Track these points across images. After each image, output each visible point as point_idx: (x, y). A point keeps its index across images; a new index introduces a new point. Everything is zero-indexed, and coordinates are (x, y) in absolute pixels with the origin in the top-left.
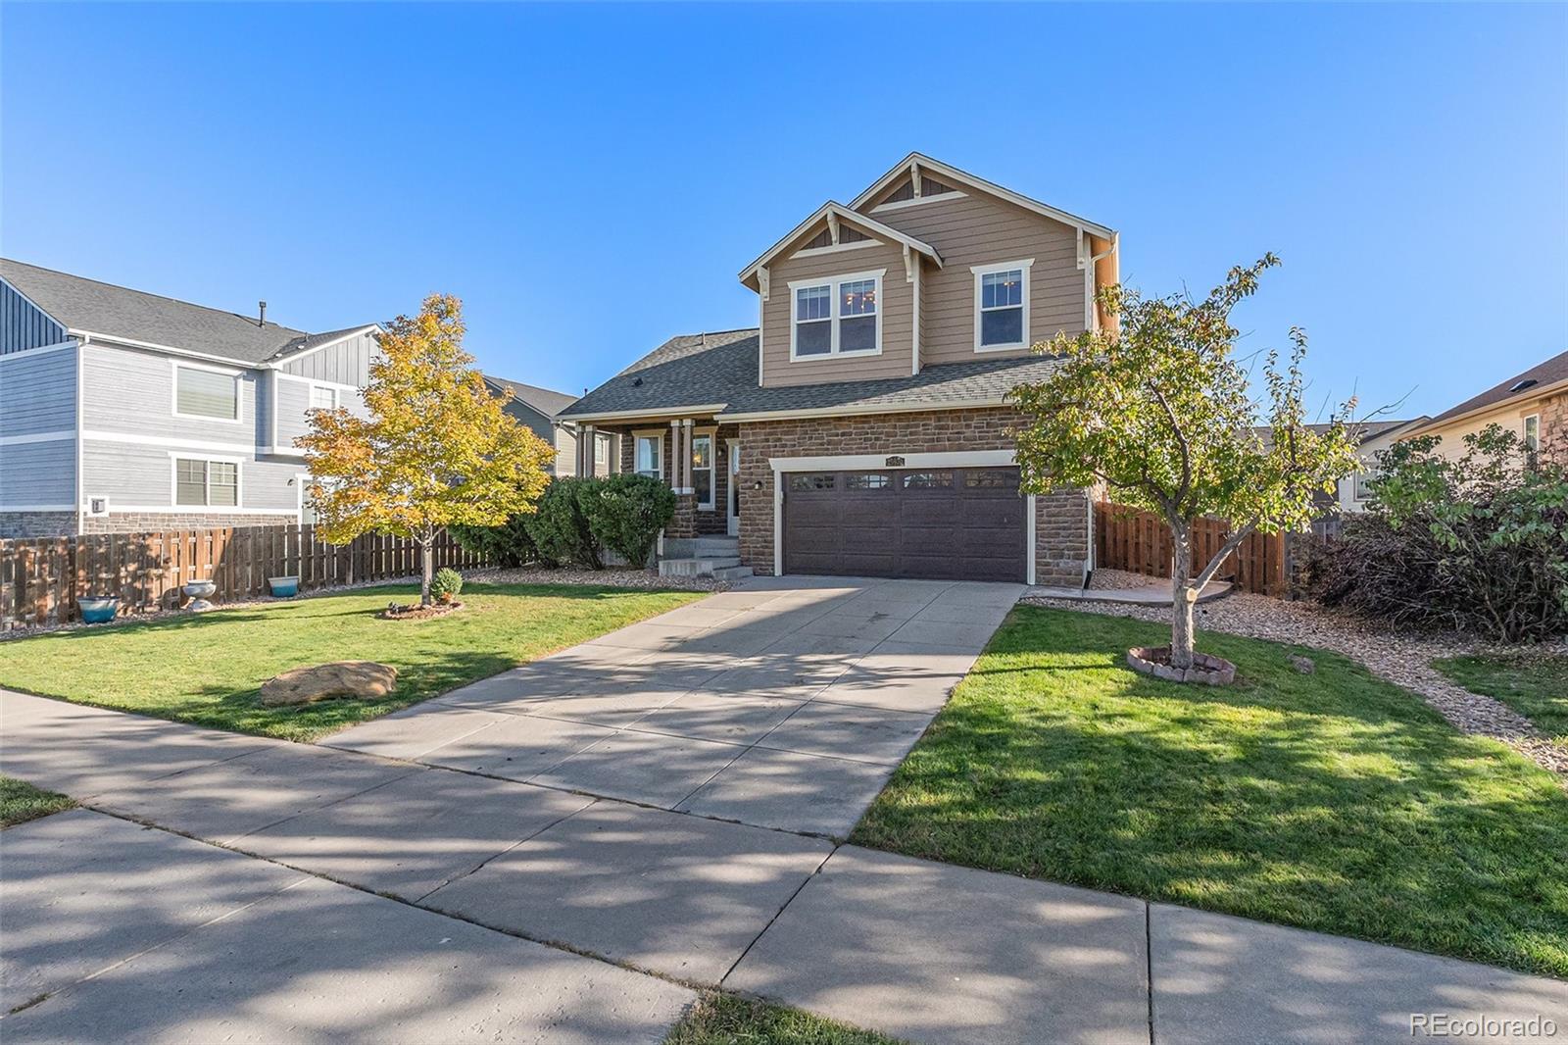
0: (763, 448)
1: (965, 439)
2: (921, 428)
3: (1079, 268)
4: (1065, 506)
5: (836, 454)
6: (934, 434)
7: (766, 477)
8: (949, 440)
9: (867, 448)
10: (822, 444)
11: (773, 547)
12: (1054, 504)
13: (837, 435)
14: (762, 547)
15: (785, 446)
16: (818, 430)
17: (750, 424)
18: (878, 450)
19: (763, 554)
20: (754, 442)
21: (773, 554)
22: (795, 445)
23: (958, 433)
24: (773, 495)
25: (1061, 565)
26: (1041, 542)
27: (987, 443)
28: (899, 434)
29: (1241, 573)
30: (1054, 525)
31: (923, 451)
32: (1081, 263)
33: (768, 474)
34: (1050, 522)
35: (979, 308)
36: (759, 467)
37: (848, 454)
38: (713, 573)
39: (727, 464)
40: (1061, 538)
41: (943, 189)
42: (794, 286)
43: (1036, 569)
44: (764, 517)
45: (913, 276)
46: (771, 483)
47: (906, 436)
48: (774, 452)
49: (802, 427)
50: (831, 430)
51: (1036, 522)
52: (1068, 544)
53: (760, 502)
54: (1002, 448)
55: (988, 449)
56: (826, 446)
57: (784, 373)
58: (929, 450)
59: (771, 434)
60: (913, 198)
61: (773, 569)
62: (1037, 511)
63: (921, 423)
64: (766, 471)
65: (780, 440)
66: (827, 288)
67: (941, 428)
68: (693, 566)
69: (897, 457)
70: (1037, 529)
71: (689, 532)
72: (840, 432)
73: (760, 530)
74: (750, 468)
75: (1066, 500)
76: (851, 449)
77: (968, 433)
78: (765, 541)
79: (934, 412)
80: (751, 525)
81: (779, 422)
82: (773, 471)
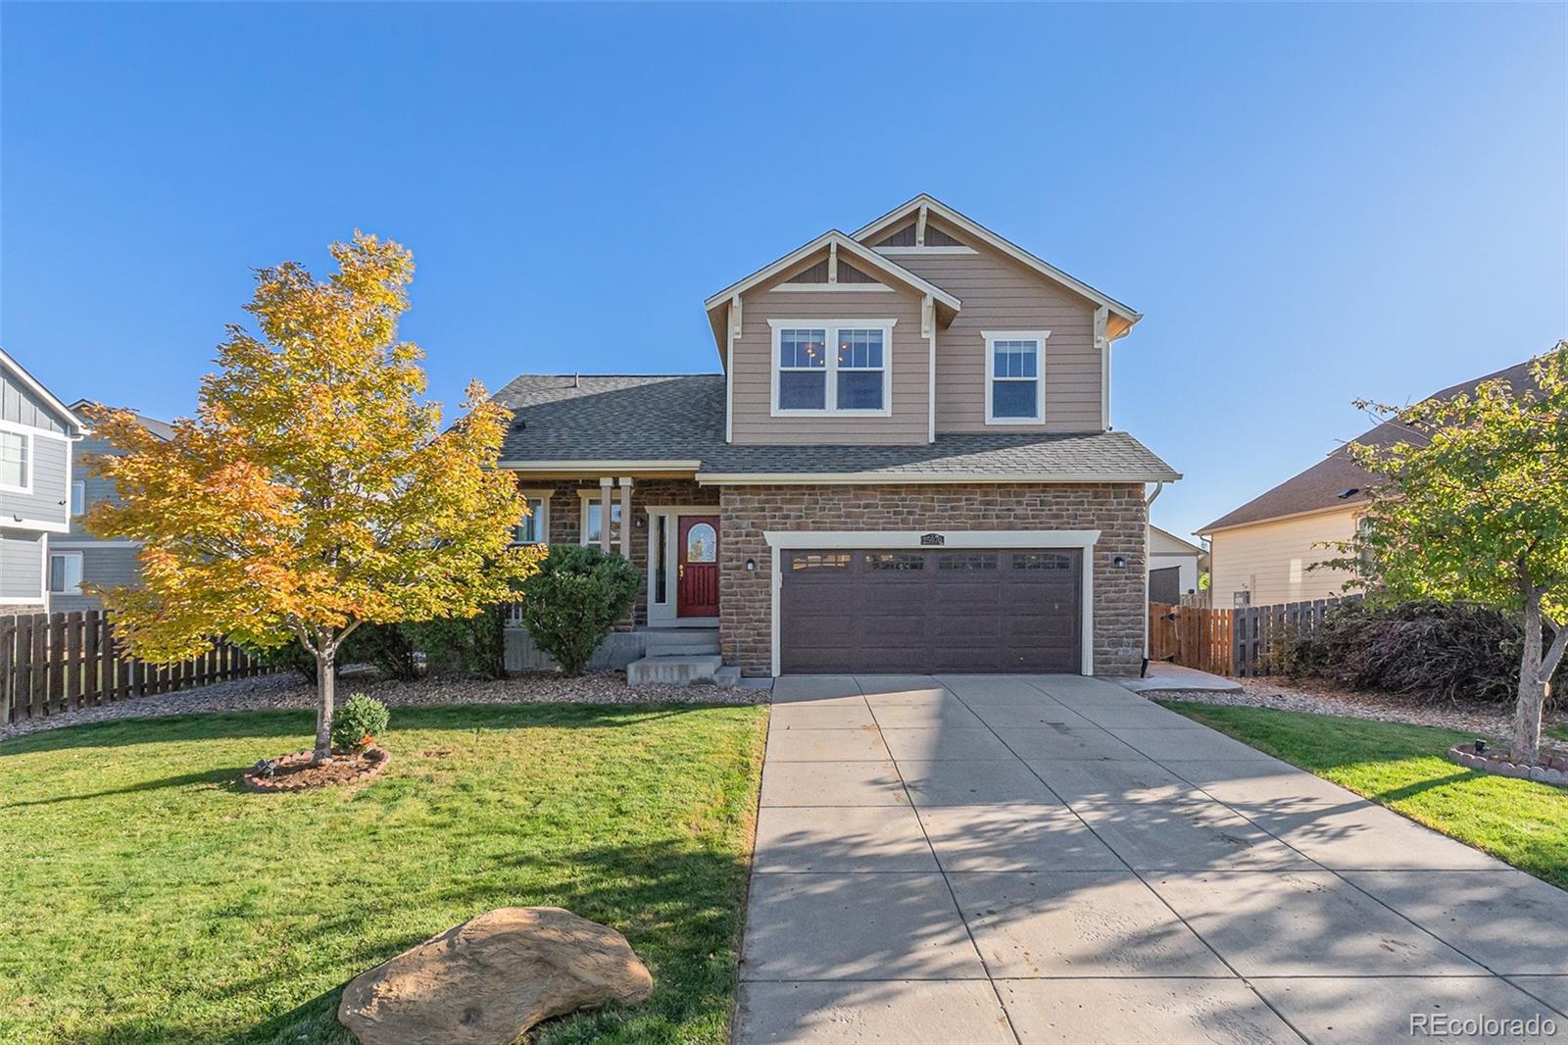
0: (757, 518)
1: (1016, 517)
2: (964, 503)
3: (1095, 347)
4: (1125, 591)
5: (857, 529)
6: (980, 510)
7: (759, 554)
8: (997, 518)
9: (898, 523)
10: (839, 517)
11: (770, 642)
12: (1112, 589)
13: (859, 507)
14: (754, 641)
15: (787, 517)
16: (832, 500)
17: (737, 488)
18: (911, 526)
19: (755, 650)
20: (742, 510)
21: (768, 650)
22: (801, 517)
23: (1008, 510)
24: (769, 577)
25: (1120, 653)
26: (1100, 629)
27: (1040, 523)
28: (937, 508)
29: (1180, 653)
30: (1113, 612)
31: (966, 530)
32: (1098, 342)
33: (763, 552)
34: (1108, 609)
35: (990, 376)
36: (750, 542)
37: (873, 530)
38: (716, 678)
39: (647, 538)
40: (1120, 625)
41: (950, 242)
42: (777, 326)
43: (1094, 658)
44: (757, 605)
45: (929, 330)
46: (767, 562)
47: (946, 510)
48: (771, 523)
49: (810, 495)
50: (849, 499)
51: (1094, 609)
52: (1128, 631)
53: (751, 586)
54: (1057, 529)
55: (1041, 529)
56: (843, 519)
57: (761, 429)
58: (974, 528)
59: (767, 502)
60: (915, 245)
61: (770, 669)
62: (1094, 596)
63: (964, 497)
64: (760, 547)
65: (780, 509)
66: (822, 333)
67: (988, 503)
68: (683, 670)
69: (934, 535)
70: (1094, 616)
71: (630, 624)
72: (862, 503)
73: (751, 620)
74: (737, 543)
75: (1125, 585)
76: (877, 524)
77: (1019, 511)
78: (759, 635)
79: (980, 486)
80: (737, 614)
81: (779, 487)
82: (771, 548)
